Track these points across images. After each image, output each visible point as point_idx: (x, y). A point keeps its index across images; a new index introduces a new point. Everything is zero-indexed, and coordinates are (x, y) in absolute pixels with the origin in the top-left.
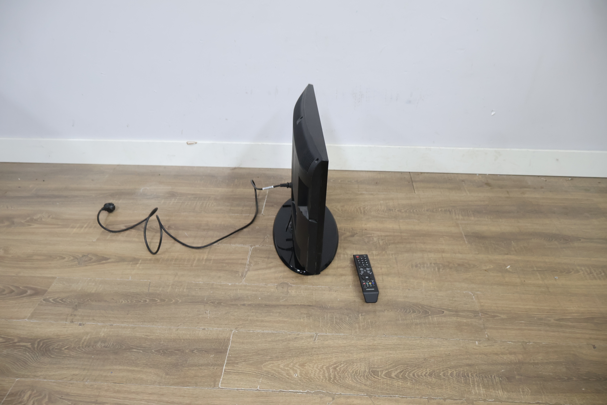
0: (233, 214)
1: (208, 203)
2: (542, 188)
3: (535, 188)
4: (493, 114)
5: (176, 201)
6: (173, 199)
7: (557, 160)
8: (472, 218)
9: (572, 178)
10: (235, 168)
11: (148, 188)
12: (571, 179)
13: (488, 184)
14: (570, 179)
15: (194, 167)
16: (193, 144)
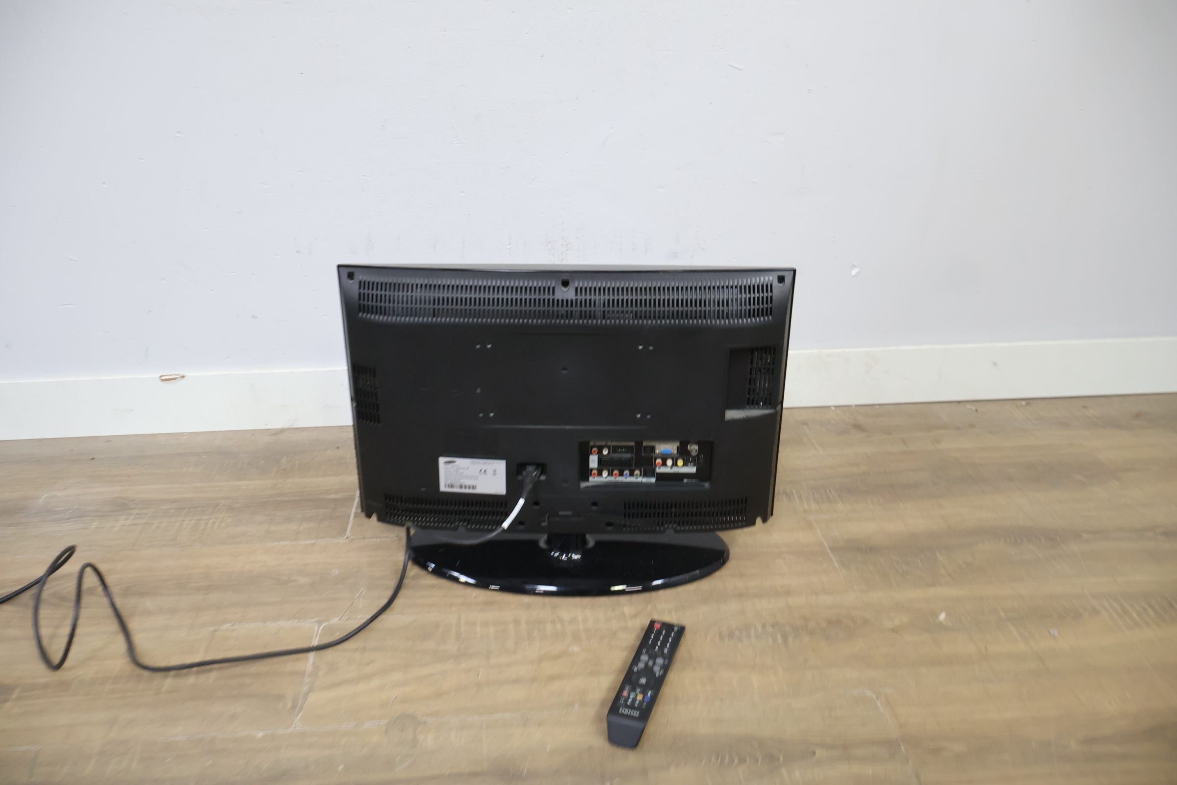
0: (275, 544)
1: (211, 521)
2: (972, 426)
3: (958, 428)
4: (854, 272)
5: (128, 522)
6: (123, 517)
7: (995, 364)
8: (840, 506)
9: (1029, 401)
10: (282, 431)
11: (59, 494)
12: (1028, 404)
13: (858, 427)
14: (1024, 403)
15: (182, 434)
16: (175, 379)
